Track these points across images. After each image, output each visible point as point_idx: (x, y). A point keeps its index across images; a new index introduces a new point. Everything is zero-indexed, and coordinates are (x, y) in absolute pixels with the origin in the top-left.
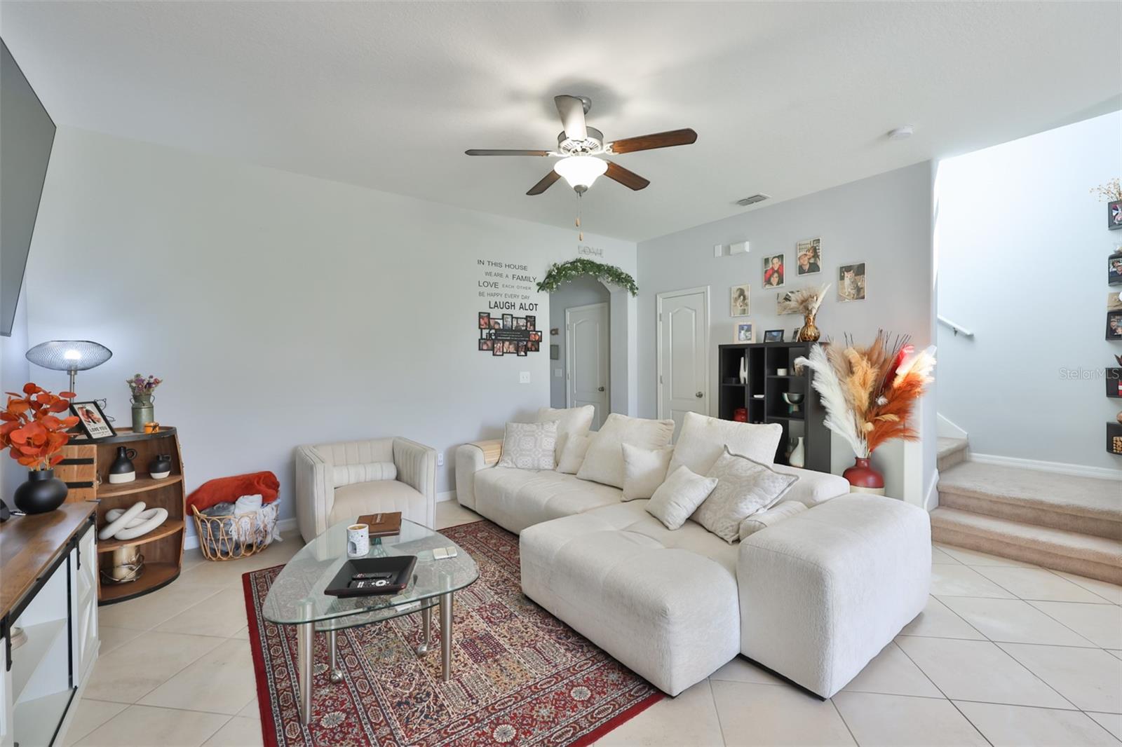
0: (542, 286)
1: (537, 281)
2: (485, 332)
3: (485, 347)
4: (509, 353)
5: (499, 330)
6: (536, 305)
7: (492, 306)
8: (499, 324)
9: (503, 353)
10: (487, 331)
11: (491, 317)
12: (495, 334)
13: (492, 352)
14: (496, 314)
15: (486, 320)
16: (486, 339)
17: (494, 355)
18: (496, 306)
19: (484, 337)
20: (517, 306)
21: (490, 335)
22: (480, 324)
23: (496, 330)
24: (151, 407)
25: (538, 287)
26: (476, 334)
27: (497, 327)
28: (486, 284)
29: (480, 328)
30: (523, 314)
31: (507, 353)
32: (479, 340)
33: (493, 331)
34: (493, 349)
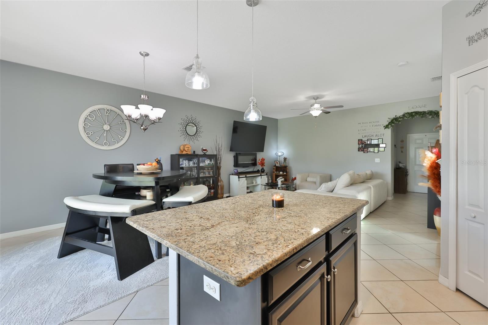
0: (386, 127)
1: (384, 126)
2: (360, 146)
3: (360, 150)
4: (371, 152)
5: (366, 144)
6: (384, 134)
7: (364, 137)
8: (366, 143)
9: (368, 152)
10: (361, 145)
11: (363, 140)
12: (364, 146)
13: (363, 152)
14: (364, 139)
15: (361, 142)
16: (361, 148)
17: (364, 153)
18: (365, 136)
19: (360, 147)
20: (374, 136)
21: (362, 146)
22: (358, 143)
23: (365, 145)
24: (286, 162)
25: (384, 128)
26: (357, 146)
27: (365, 143)
28: (361, 130)
29: (358, 144)
30: (377, 138)
31: (369, 152)
32: (358, 148)
33: (364, 145)
34: (363, 151)
